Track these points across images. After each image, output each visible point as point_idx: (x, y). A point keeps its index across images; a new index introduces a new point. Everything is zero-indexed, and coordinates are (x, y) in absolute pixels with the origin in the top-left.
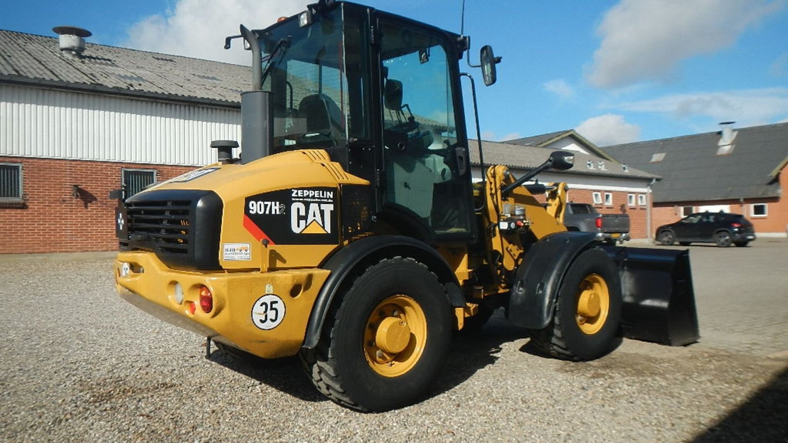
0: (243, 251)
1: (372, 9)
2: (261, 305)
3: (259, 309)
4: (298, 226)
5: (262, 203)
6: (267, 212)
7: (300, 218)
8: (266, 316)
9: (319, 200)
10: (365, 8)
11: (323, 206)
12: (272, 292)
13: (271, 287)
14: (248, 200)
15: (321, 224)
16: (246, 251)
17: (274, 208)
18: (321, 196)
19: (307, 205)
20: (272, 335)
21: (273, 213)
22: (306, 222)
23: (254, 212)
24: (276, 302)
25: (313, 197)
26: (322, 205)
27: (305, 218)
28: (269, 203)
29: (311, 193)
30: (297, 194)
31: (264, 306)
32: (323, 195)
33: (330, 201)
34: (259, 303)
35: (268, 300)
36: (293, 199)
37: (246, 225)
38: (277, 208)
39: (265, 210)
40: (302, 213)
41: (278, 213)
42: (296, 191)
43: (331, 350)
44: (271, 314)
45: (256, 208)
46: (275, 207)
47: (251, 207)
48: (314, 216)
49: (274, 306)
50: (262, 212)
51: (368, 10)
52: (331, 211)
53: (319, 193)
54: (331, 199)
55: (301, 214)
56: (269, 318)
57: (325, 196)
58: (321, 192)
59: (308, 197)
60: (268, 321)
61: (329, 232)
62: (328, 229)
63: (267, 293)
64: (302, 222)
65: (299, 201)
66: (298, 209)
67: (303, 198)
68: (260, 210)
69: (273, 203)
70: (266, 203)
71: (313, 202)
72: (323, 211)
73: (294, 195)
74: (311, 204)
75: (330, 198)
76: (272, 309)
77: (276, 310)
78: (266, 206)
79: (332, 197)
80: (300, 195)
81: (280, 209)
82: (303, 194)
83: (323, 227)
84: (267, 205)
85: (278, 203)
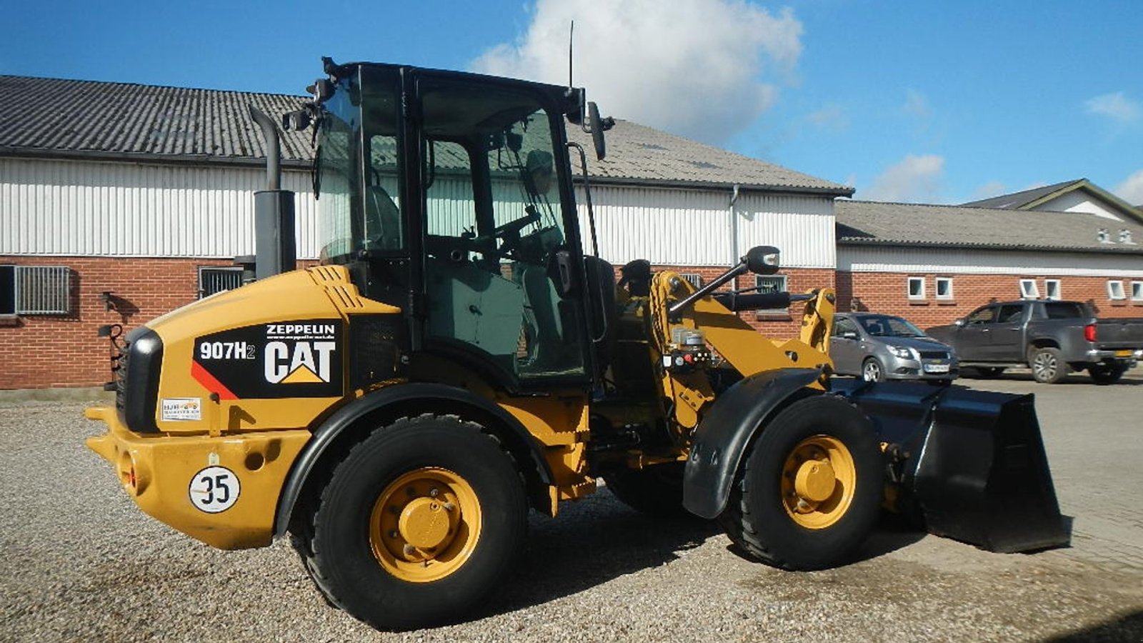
0: (191, 409)
1: (407, 68)
2: (204, 480)
3: (199, 486)
4: (277, 373)
5: (220, 345)
6: (228, 356)
7: (279, 362)
8: (211, 496)
9: (311, 337)
10: (397, 67)
11: (317, 346)
12: (217, 463)
13: (217, 456)
14: (199, 341)
15: (313, 368)
16: (195, 407)
17: (237, 351)
18: (315, 331)
19: (291, 346)
20: (223, 520)
21: (237, 356)
22: (289, 369)
23: (208, 357)
24: (226, 477)
25: (302, 334)
26: (315, 343)
27: (288, 362)
28: (231, 345)
29: (297, 329)
30: (275, 330)
31: (207, 482)
32: (318, 330)
33: (329, 337)
34: (199, 478)
35: (213, 473)
36: (268, 337)
37: (195, 374)
38: (243, 350)
39: (225, 353)
40: (284, 355)
41: (244, 356)
42: (273, 327)
43: (315, 543)
44: (219, 493)
45: (211, 351)
46: (241, 350)
47: (203, 350)
48: (303, 359)
49: (222, 481)
50: (220, 356)
51: (401, 70)
52: (331, 352)
53: (312, 328)
54: (332, 335)
55: (281, 357)
56: (215, 497)
57: (321, 331)
58: (315, 327)
59: (293, 334)
60: (215, 500)
61: (328, 380)
62: (325, 375)
63: (210, 465)
64: (283, 369)
65: (280, 340)
66: (277, 351)
67: (286, 335)
68: (218, 354)
69: (237, 344)
70: (225, 344)
71: (301, 340)
72: (318, 351)
73: (269, 332)
74: (298, 344)
75: (329, 333)
76: (219, 485)
77: (224, 485)
78: (226, 349)
79: (332, 331)
80: (279, 332)
81: (247, 351)
82: (285, 331)
83: (318, 374)
84: (228, 347)
85: (244, 344)
